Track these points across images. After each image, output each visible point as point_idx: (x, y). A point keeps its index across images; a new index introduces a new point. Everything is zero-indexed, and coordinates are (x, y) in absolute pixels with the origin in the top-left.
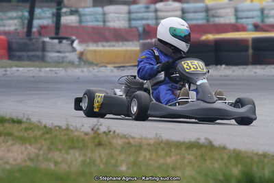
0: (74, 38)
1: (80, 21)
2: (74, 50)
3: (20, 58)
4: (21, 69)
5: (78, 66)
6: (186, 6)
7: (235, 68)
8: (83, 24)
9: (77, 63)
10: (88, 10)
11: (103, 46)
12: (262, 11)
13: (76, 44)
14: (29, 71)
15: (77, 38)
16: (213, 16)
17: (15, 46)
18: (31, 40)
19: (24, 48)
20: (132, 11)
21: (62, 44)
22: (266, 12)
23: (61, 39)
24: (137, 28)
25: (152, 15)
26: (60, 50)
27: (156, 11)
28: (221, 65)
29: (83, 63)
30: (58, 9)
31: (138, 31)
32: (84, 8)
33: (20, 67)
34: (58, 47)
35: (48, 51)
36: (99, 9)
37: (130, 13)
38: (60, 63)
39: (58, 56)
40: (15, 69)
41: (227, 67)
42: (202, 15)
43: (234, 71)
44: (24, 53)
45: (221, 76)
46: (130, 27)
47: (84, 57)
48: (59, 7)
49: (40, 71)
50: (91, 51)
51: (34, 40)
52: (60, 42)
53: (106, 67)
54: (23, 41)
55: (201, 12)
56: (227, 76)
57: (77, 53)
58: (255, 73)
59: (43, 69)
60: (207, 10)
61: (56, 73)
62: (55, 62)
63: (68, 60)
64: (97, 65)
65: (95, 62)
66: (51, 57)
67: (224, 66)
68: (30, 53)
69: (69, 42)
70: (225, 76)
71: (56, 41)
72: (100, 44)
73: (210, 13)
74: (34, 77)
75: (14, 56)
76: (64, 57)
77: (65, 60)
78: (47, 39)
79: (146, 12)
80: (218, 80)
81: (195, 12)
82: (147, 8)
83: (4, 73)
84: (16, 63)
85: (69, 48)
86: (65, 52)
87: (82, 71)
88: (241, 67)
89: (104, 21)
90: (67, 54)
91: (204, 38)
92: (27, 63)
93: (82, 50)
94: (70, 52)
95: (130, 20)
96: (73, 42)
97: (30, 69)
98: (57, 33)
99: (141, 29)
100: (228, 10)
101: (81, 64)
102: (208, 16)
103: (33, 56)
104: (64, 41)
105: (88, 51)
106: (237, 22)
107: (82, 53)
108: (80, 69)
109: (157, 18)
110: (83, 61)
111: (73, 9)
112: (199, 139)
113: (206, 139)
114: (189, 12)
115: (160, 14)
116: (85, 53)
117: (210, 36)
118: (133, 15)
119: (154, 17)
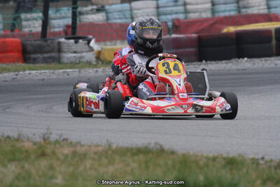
0: (91, 37)
2: (91, 49)
3: (35, 61)
4: (34, 72)
5: (95, 66)
7: (256, 61)
8: (110, 21)
9: (94, 63)
10: (114, 7)
13: (92, 43)
14: (41, 73)
15: (94, 37)
16: (245, 7)
17: (29, 48)
18: (46, 41)
19: (39, 50)
20: (160, 5)
21: (78, 44)
23: (77, 39)
24: (166, 23)
25: (181, 8)
26: (75, 50)
27: (185, 4)
28: (243, 58)
29: (100, 63)
30: (73, 8)
31: (167, 25)
32: (111, 5)
33: (33, 70)
34: (75, 47)
35: (65, 52)
36: (126, 6)
37: (158, 7)
38: (77, 63)
39: (74, 57)
40: (28, 72)
41: (249, 60)
42: (234, 6)
43: (254, 64)
44: (39, 55)
45: (238, 70)
47: (102, 56)
48: (75, 6)
49: (53, 73)
50: (109, 50)
51: (49, 42)
52: (76, 42)
54: (39, 42)
55: (232, 3)
56: (245, 70)
57: (94, 52)
58: (276, 64)
59: (57, 71)
60: (238, 1)
61: (68, 75)
62: (71, 63)
63: (85, 60)
66: (68, 58)
67: (246, 59)
68: (46, 55)
69: (86, 42)
70: (243, 70)
71: (72, 41)
73: (241, 4)
74: (43, 79)
75: (29, 59)
76: (80, 58)
77: (81, 60)
78: (63, 40)
79: (174, 6)
80: (235, 74)
81: (226, 4)
82: (176, 2)
83: (15, 77)
84: (31, 65)
85: (86, 47)
86: (82, 52)
87: (97, 71)
88: (263, 59)
89: (132, 18)
90: (83, 54)
91: (225, 30)
92: (43, 65)
93: (100, 49)
94: (87, 52)
95: (158, 15)
96: (89, 41)
97: (43, 71)
98: (74, 33)
99: (170, 24)
101: (98, 63)
102: (239, 7)
103: (49, 58)
104: (81, 41)
105: (105, 50)
106: (269, 12)
107: (99, 53)
108: (95, 69)
109: (186, 12)
110: (100, 60)
111: (100, 6)
112: (150, 144)
113: (156, 143)
114: (219, 4)
115: (189, 7)
116: (102, 52)
117: (232, 29)
118: (161, 9)
119: (183, 11)
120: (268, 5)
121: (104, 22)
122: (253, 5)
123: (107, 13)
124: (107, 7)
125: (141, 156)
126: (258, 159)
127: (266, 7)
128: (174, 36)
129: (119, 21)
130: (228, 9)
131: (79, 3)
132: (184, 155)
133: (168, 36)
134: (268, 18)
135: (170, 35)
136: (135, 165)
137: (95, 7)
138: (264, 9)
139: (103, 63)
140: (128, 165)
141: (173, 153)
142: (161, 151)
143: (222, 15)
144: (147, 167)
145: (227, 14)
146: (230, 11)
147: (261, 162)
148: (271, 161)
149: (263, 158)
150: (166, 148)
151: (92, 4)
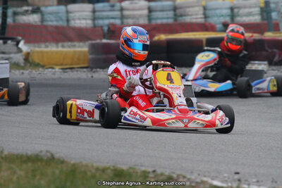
0: (20, 38)
1: (43, 20)
2: (20, 51)
5: (23, 68)
6: (152, 4)
8: (45, 23)
9: (22, 65)
10: (50, 9)
11: (63, 47)
12: (232, 9)
13: (21, 45)
15: (23, 39)
16: (181, 16)
20: (96, 9)
21: (6, 45)
22: (236, 10)
23: (5, 40)
24: (102, 27)
25: (118, 13)
26: (4, 51)
27: (122, 9)
29: (28, 65)
30: (3, 8)
31: (103, 30)
32: (47, 6)
34: (3, 48)
36: (62, 8)
37: (94, 11)
39: (3, 58)
42: (171, 14)
46: (95, 26)
47: (30, 59)
48: (6, 6)
50: (38, 52)
52: (5, 43)
53: (52, 68)
55: (169, 10)
57: (23, 54)
60: (175, 9)
63: (13, 61)
64: (43, 67)
65: (41, 63)
69: (15, 43)
71: (1, 42)
72: (60, 44)
73: (178, 12)
79: (111, 11)
81: (162, 11)
82: (113, 6)
85: (15, 49)
86: (10, 53)
87: (23, 73)
89: (68, 21)
90: (12, 55)
91: (156, 38)
93: (29, 51)
94: (15, 53)
95: (94, 19)
96: (18, 43)
98: (3, 33)
99: (106, 29)
100: (197, 9)
101: (26, 65)
102: (175, 15)
104: (9, 42)
105: (34, 52)
106: (206, 21)
107: (28, 54)
108: (21, 71)
109: (122, 17)
110: (29, 62)
111: (35, 7)
112: (41, 152)
113: (47, 151)
114: (156, 11)
115: (126, 13)
116: (31, 54)
117: (163, 37)
118: (97, 14)
119: (119, 16)
120: (204, 14)
121: (39, 24)
122: (190, 13)
123: (42, 15)
124: (43, 9)
125: (30, 164)
126: (149, 173)
127: (202, 16)
128: (105, 41)
129: (55, 23)
130: (165, 16)
131: (9, 3)
132: (74, 165)
133: (98, 41)
134: (205, 27)
135: (101, 40)
136: (22, 173)
137: (30, 8)
138: (201, 18)
139: (31, 65)
140: (15, 173)
141: (63, 162)
142: (51, 160)
143: (159, 22)
144: (34, 176)
145: (165, 21)
146: (168, 18)
147: (151, 175)
148: (162, 174)
149: (154, 171)
150: (57, 156)
151: (28, 5)
